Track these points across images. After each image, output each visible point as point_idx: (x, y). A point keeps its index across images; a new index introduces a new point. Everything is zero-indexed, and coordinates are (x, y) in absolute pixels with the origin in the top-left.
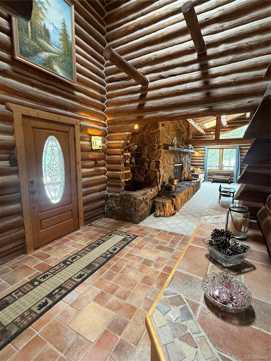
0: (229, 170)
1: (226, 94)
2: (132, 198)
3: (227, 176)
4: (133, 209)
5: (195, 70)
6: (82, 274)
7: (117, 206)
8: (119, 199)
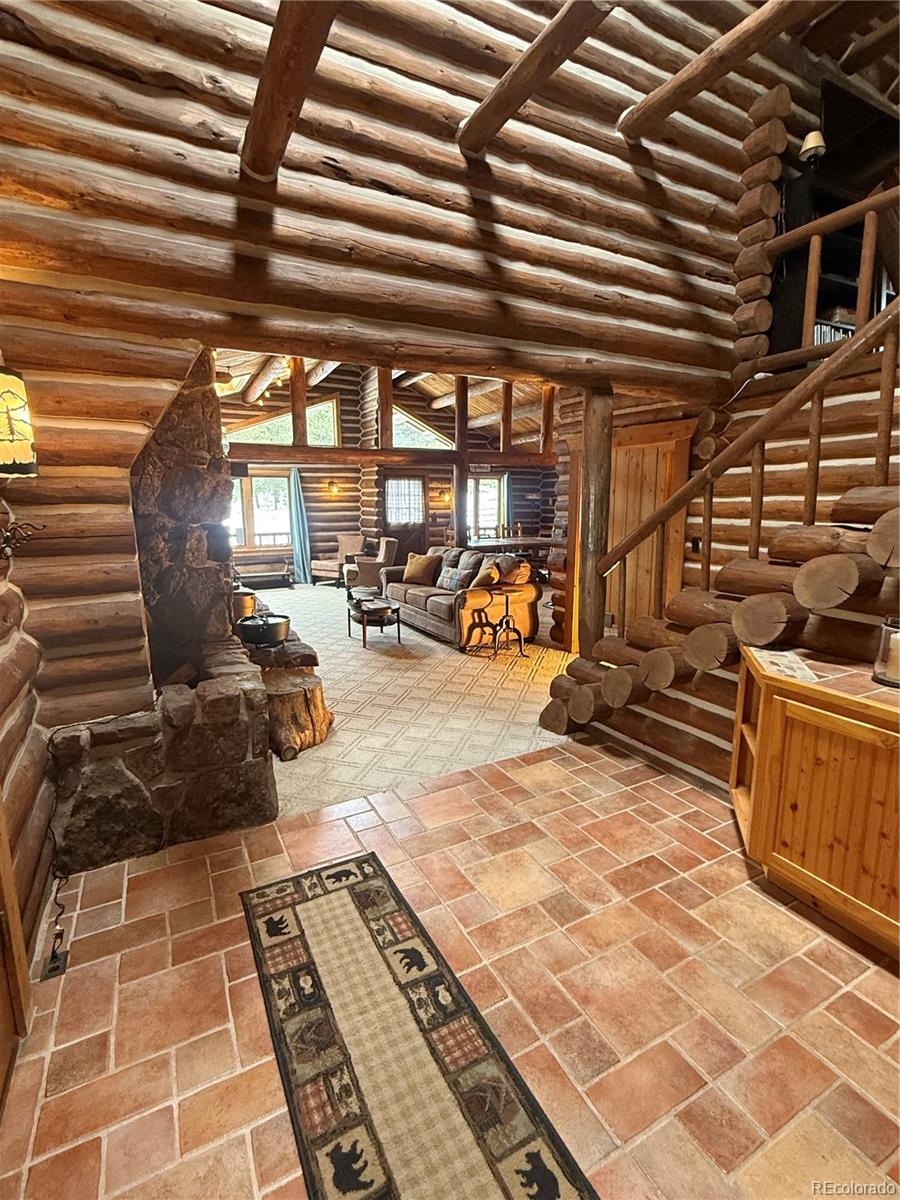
0: (275, 546)
1: (545, 323)
2: (243, 710)
3: (277, 566)
4: (250, 758)
5: (459, 207)
6: (528, 1167)
7: (150, 780)
8: (159, 737)
